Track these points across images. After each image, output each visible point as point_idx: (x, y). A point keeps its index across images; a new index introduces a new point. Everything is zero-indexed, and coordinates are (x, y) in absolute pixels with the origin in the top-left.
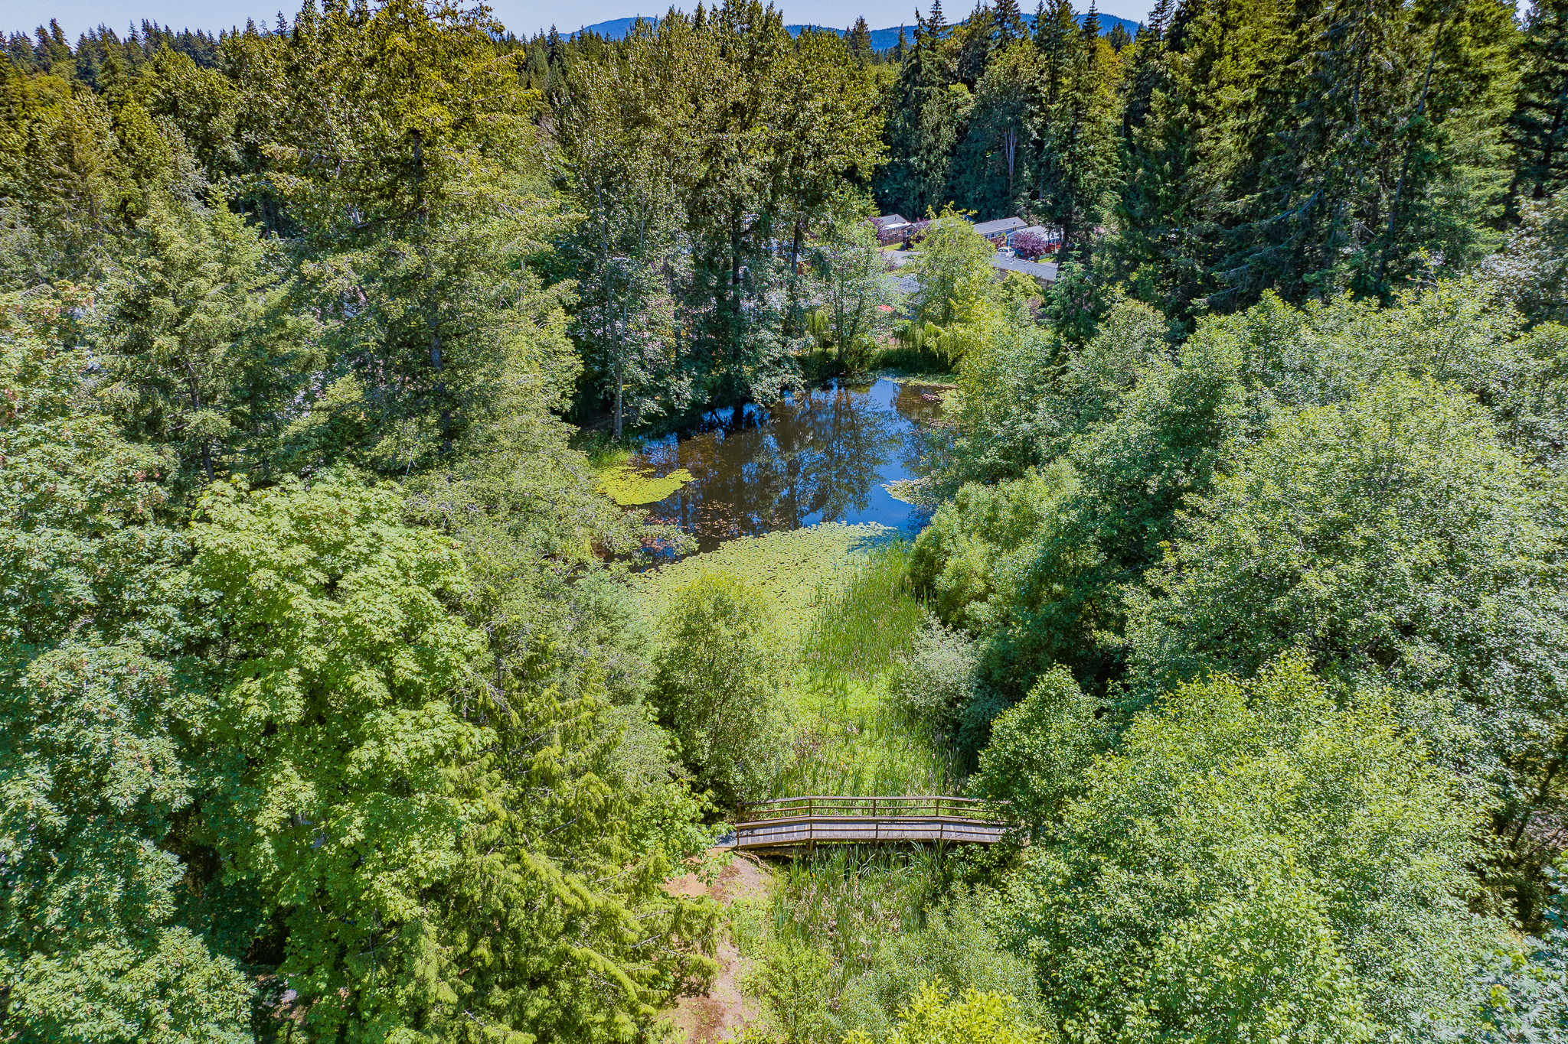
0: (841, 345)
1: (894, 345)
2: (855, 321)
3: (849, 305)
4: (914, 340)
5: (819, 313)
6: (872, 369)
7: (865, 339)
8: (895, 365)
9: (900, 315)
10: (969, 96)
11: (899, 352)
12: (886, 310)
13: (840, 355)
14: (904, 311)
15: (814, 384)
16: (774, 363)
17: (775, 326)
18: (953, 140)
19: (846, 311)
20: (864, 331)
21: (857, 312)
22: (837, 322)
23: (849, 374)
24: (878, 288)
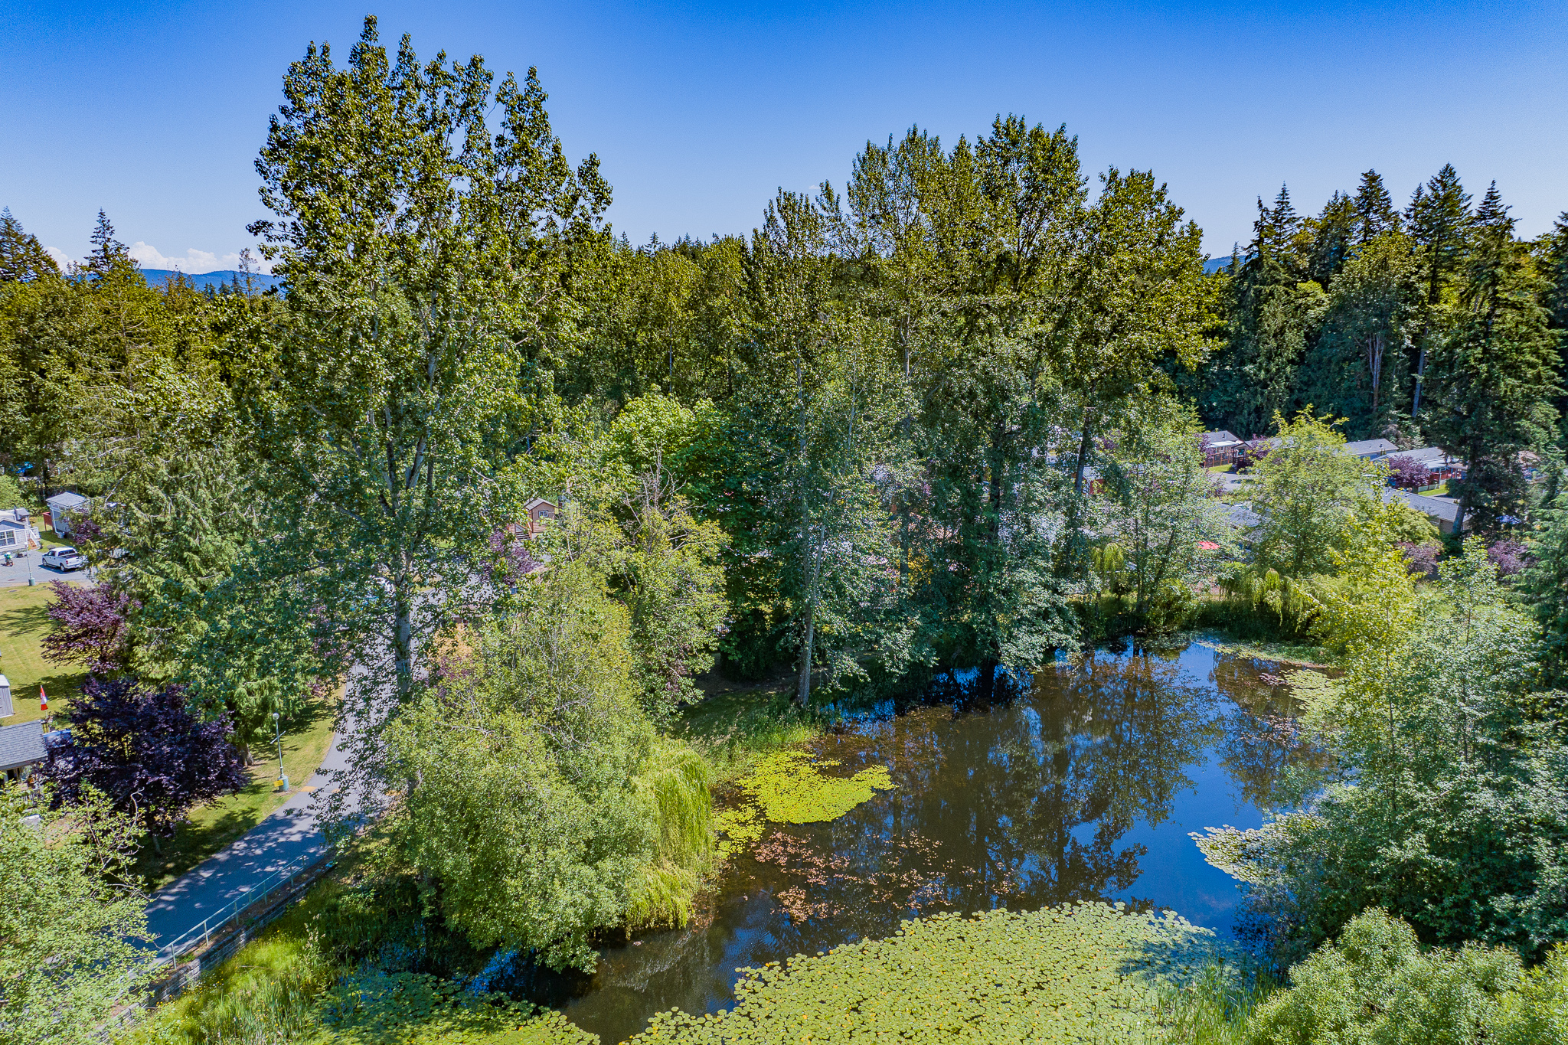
0: (1142, 592)
1: (1217, 596)
2: (1165, 561)
3: (1156, 538)
4: (1249, 593)
5: (1110, 548)
6: (1185, 628)
7: (1177, 588)
8: (1219, 625)
9: (1228, 557)
10: (1322, 296)
11: (1225, 606)
12: (1207, 548)
13: (1140, 606)
14: (1237, 552)
15: (1099, 644)
16: (1038, 614)
17: (1042, 563)
18: (1301, 347)
19: (1151, 545)
20: (1175, 575)
21: (1169, 548)
22: (1137, 561)
23: (1151, 633)
24: (1198, 518)
